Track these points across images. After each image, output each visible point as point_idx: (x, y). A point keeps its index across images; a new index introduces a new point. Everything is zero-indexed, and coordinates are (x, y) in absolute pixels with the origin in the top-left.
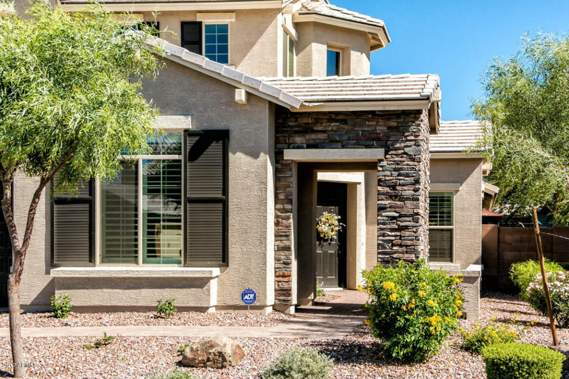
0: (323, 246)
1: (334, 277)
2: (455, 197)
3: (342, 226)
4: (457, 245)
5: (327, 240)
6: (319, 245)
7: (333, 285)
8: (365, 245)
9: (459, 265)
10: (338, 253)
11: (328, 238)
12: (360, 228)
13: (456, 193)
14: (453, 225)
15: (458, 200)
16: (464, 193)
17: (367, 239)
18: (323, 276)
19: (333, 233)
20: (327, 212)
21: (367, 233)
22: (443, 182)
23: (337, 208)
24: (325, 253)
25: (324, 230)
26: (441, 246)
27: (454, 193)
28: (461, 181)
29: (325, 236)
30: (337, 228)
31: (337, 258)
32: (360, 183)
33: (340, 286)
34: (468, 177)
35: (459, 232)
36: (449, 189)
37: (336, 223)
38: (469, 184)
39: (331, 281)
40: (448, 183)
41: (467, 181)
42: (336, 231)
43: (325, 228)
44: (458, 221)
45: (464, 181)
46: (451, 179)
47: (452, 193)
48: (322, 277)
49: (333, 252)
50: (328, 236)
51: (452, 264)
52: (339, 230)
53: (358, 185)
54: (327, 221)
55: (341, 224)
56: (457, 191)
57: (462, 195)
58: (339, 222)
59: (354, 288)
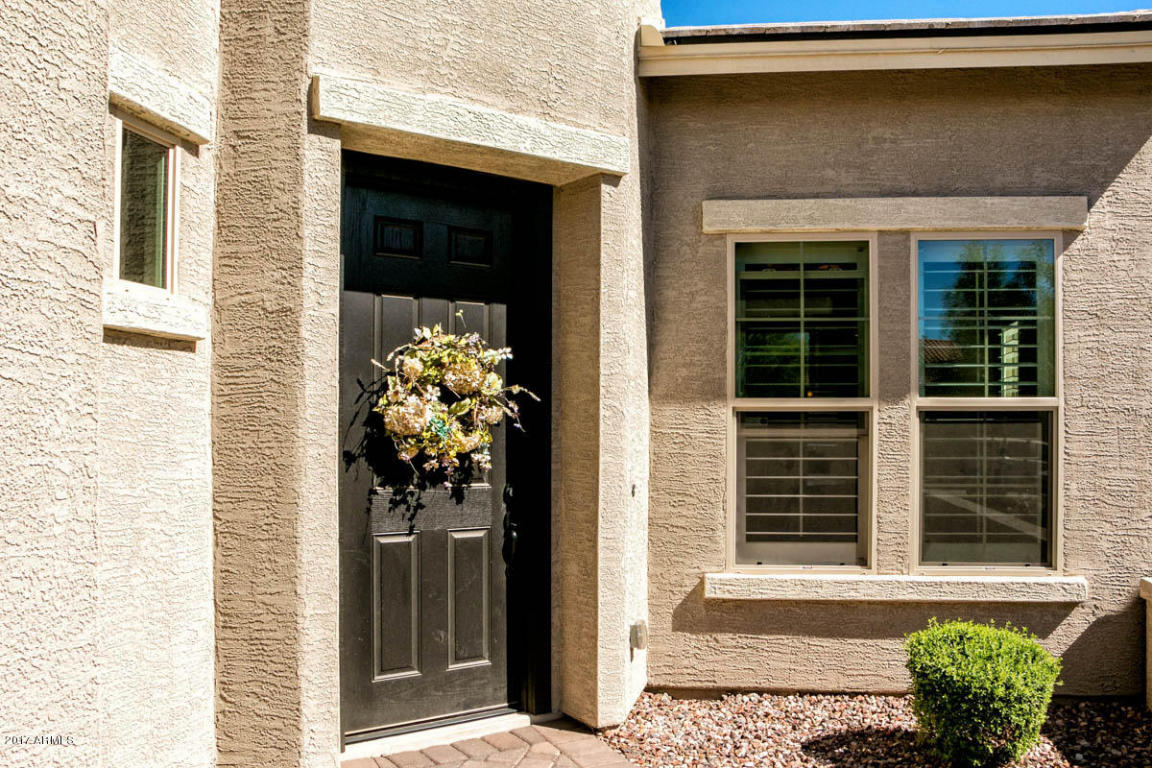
0: (420, 506)
1: (485, 662)
2: (1060, 262)
3: (520, 399)
4: (1074, 486)
5: (437, 477)
6: (394, 504)
7: (482, 703)
8: (643, 492)
9: (1081, 579)
10: (507, 535)
11: (442, 469)
12: (619, 414)
13: (1066, 245)
14: (1052, 393)
15: (1073, 276)
16: (1101, 246)
17: (656, 460)
18: (421, 670)
19: (477, 438)
20: (438, 328)
21: (656, 435)
22: (1004, 192)
23: (501, 309)
24: (434, 545)
25: (417, 424)
26: (999, 491)
27: (1058, 242)
28: (1090, 185)
29: (421, 458)
30: (495, 414)
31: (503, 566)
32: (614, 179)
33: (517, 704)
34: (1120, 169)
35: (1080, 424)
36: (1033, 225)
37: (495, 384)
38: (1123, 202)
39: (464, 685)
40: (1028, 194)
41: (1115, 186)
42: (492, 428)
43: (420, 413)
44: (1079, 371)
45: (1103, 188)
46: (1041, 176)
47: (1046, 245)
48: (415, 673)
49: (480, 534)
50: (440, 457)
51: (1054, 578)
52: (509, 420)
53: (605, 188)
54: (433, 372)
55: (516, 389)
56: (1071, 235)
57: (1091, 252)
58: (509, 382)
59: (587, 720)
